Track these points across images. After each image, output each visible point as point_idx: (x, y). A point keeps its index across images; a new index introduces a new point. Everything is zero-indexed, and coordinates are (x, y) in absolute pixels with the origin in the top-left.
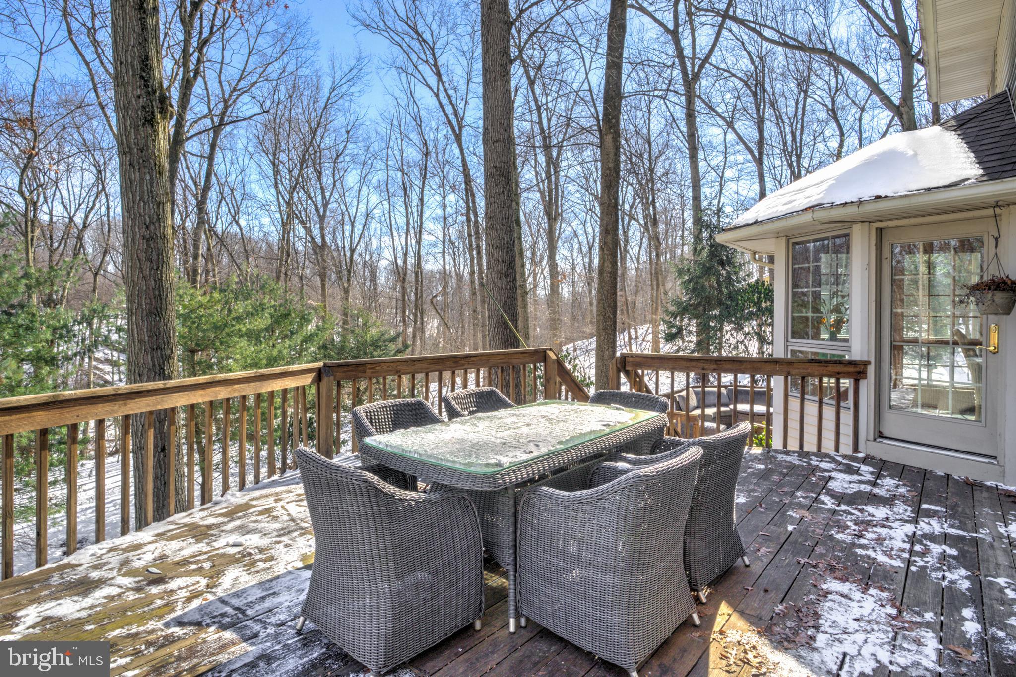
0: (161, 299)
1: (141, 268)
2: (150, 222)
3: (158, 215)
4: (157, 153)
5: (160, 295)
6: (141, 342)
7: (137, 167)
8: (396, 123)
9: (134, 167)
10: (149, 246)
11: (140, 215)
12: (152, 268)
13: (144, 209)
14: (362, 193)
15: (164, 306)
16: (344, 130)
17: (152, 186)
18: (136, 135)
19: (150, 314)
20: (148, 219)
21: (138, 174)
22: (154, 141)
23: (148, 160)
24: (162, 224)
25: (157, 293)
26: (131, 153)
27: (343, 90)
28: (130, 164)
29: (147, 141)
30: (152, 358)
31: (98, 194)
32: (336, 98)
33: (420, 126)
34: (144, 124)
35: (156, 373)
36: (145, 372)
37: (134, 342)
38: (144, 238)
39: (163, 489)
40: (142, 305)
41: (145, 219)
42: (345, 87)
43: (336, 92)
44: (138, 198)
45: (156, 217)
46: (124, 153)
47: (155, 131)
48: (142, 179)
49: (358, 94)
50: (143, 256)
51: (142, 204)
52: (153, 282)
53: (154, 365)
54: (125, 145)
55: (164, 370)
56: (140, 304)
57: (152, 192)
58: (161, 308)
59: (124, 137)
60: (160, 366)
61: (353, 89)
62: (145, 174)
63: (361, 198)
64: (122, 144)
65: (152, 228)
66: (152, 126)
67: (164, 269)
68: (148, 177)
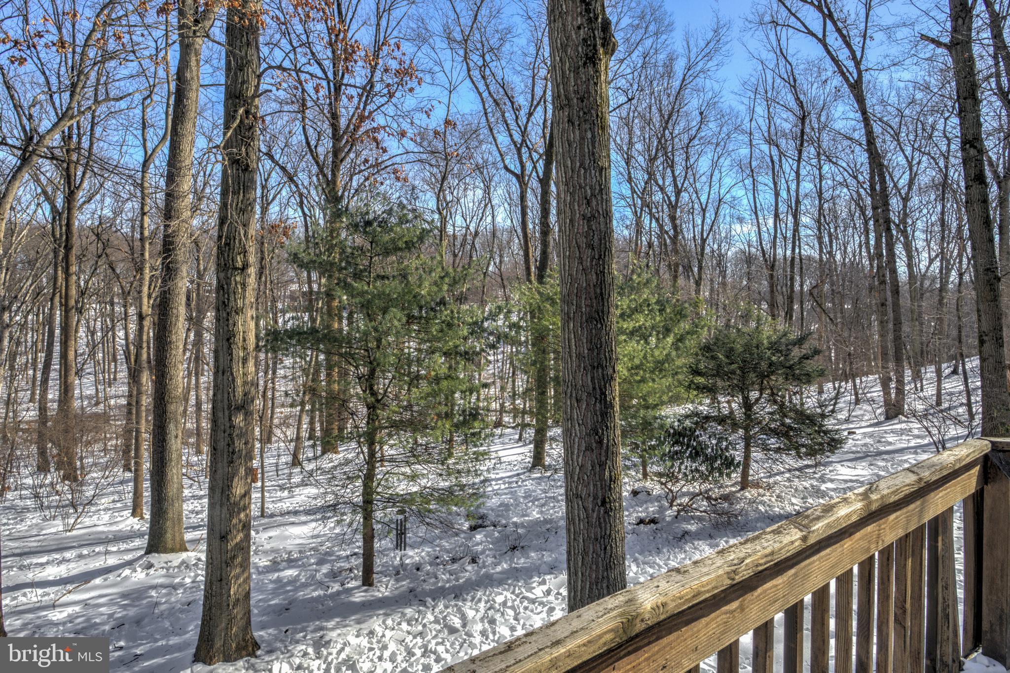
0: (603, 299)
1: (580, 258)
2: (592, 195)
3: (600, 185)
4: (599, 101)
5: (601, 294)
6: (579, 356)
7: (577, 123)
8: (761, 90)
9: (573, 124)
10: (590, 228)
11: (581, 187)
12: (594, 258)
13: (585, 178)
14: (714, 178)
15: (606, 309)
16: (697, 112)
17: (594, 147)
18: (576, 80)
19: (590, 319)
20: (589, 191)
21: (577, 133)
22: (596, 84)
23: (589, 111)
24: (604, 197)
25: (598, 291)
26: (569, 105)
27: (698, 68)
28: (569, 121)
29: (588, 86)
30: (593, 378)
31: (486, 206)
32: (691, 78)
33: (794, 87)
34: (585, 64)
35: (596, 399)
36: (584, 397)
37: (571, 357)
38: (584, 217)
39: (602, 555)
40: (581, 308)
41: (586, 192)
42: (701, 64)
43: (690, 72)
44: (578, 164)
45: (597, 187)
46: (562, 108)
47: (597, 71)
48: (582, 138)
49: (715, 68)
50: (583, 241)
51: (583, 171)
52: (594, 277)
53: (594, 388)
54: (563, 97)
55: (606, 397)
56: (579, 307)
57: (593, 154)
58: (603, 312)
59: (561, 87)
60: (601, 389)
61: (710, 64)
62: (586, 131)
63: (713, 183)
64: (559, 96)
65: (594, 203)
66: (594, 64)
67: (607, 258)
68: (589, 135)
